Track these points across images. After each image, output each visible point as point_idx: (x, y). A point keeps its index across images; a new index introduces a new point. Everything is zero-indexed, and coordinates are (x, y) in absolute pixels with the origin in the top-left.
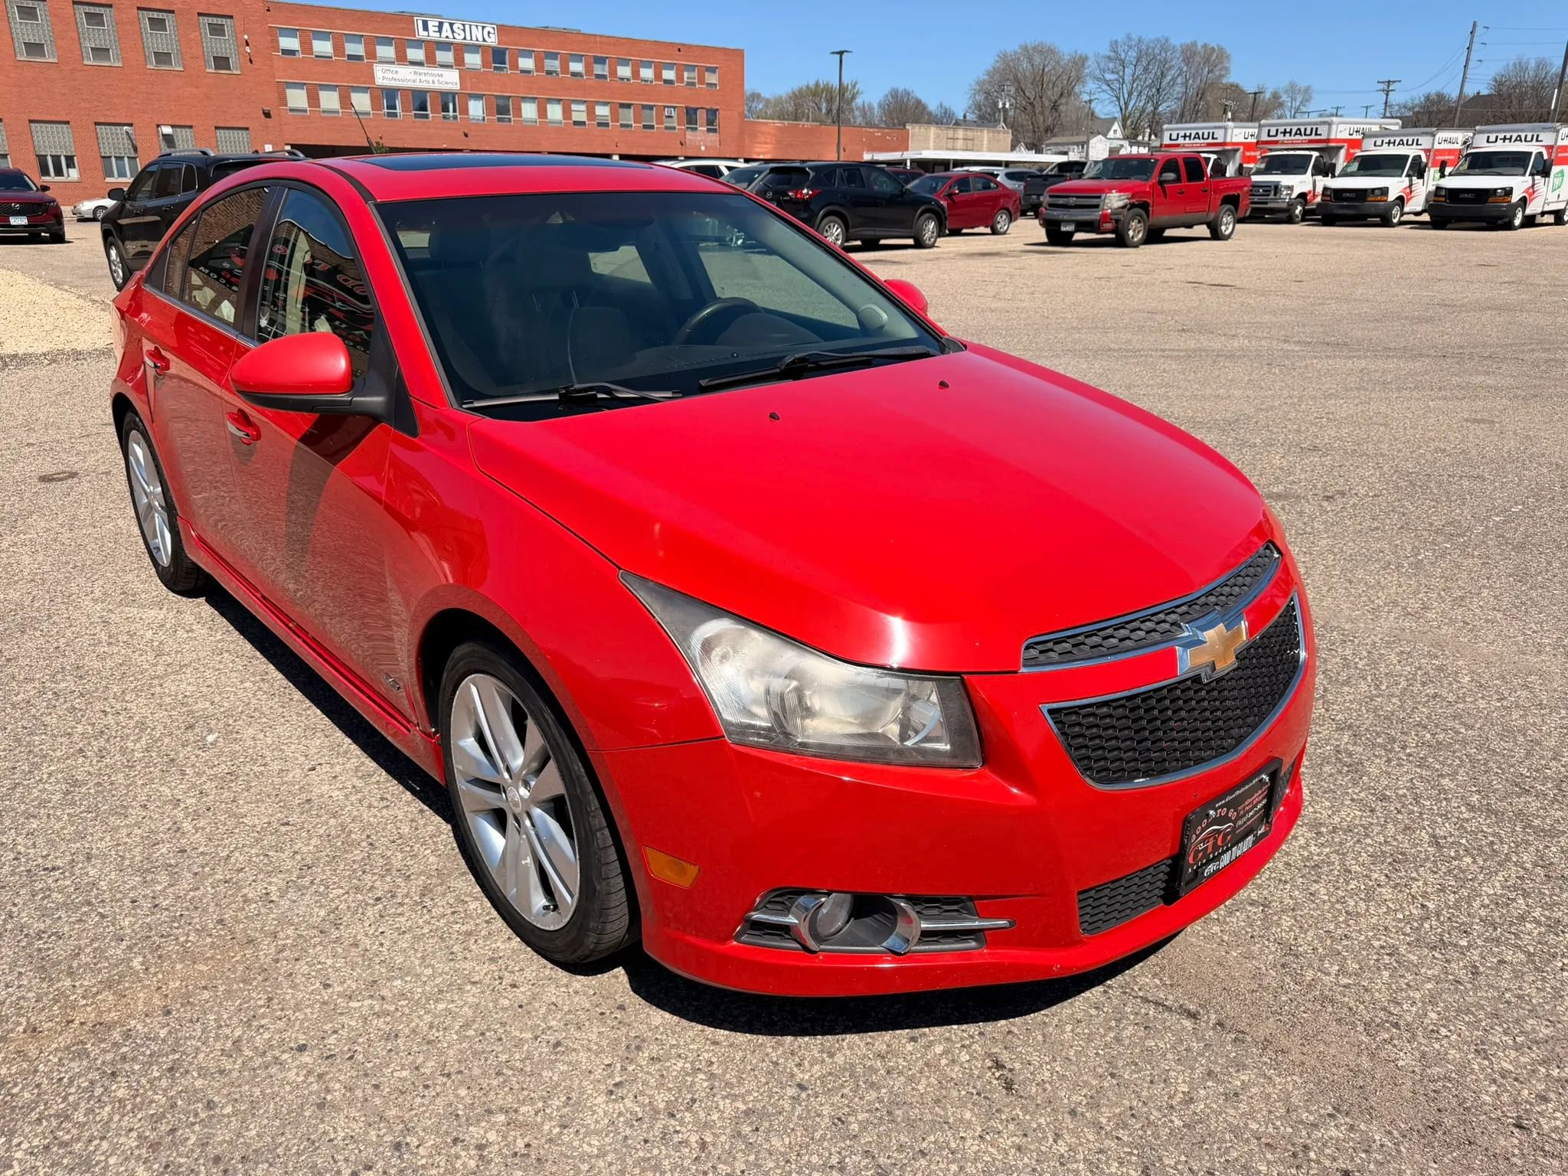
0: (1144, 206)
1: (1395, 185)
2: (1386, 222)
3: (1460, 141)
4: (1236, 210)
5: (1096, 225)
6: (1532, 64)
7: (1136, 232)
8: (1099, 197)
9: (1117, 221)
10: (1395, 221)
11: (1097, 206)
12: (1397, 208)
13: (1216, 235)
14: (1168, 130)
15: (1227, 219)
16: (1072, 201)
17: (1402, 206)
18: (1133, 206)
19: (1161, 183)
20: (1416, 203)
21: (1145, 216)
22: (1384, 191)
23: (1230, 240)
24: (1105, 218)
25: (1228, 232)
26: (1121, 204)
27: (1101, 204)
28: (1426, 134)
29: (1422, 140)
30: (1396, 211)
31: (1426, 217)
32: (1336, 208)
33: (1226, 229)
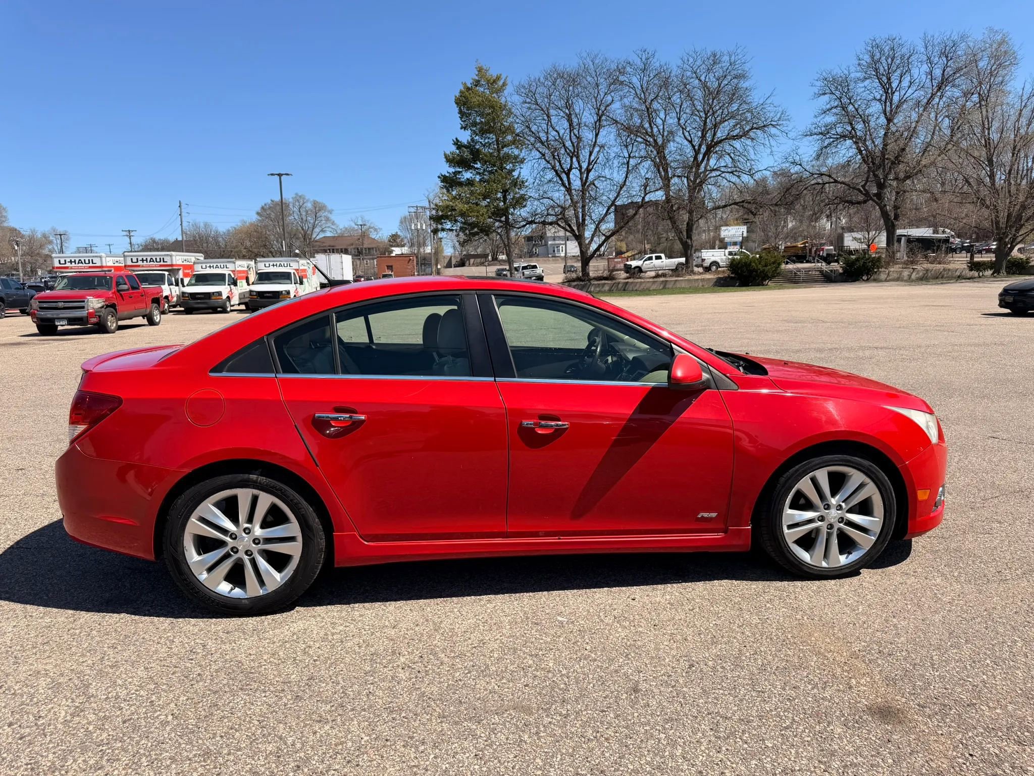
0: (113, 306)
1: (224, 290)
2: (224, 311)
3: (246, 266)
4: (159, 305)
5: (85, 319)
6: (202, 225)
7: (111, 323)
8: (84, 301)
9: (100, 316)
10: (229, 309)
11: (83, 307)
12: (228, 303)
13: (152, 322)
14: (56, 257)
15: (156, 312)
16: (61, 305)
17: (230, 301)
18: (107, 306)
19: (119, 291)
20: (235, 300)
21: (114, 311)
22: (220, 294)
23: (160, 325)
24: (91, 315)
25: (157, 321)
26: (100, 305)
27: (86, 306)
28: (230, 262)
29: (228, 265)
30: (228, 305)
31: (243, 307)
32: (193, 303)
33: (157, 318)
